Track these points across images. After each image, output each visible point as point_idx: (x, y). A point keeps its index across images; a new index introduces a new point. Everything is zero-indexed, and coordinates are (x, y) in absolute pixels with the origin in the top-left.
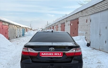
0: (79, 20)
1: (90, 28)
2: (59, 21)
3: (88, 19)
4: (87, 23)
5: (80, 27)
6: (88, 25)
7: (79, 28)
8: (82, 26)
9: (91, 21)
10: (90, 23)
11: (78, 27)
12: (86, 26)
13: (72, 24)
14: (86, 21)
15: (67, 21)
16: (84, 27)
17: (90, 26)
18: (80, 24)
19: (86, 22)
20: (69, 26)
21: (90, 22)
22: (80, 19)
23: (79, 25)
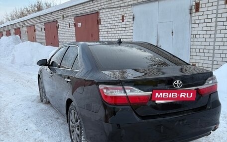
0: (100, 16)
1: (131, 34)
2: (39, 16)
3: (126, 15)
4: (124, 23)
5: (103, 30)
6: (125, 28)
7: (102, 33)
8: (109, 30)
9: (134, 18)
10: (132, 22)
11: (99, 32)
12: (121, 29)
13: (80, 25)
14: (121, 18)
15: (64, 17)
16: (115, 32)
17: (131, 28)
18: (103, 25)
19: (121, 21)
20: (73, 28)
21: (131, 20)
22: (105, 13)
23: (100, 26)
